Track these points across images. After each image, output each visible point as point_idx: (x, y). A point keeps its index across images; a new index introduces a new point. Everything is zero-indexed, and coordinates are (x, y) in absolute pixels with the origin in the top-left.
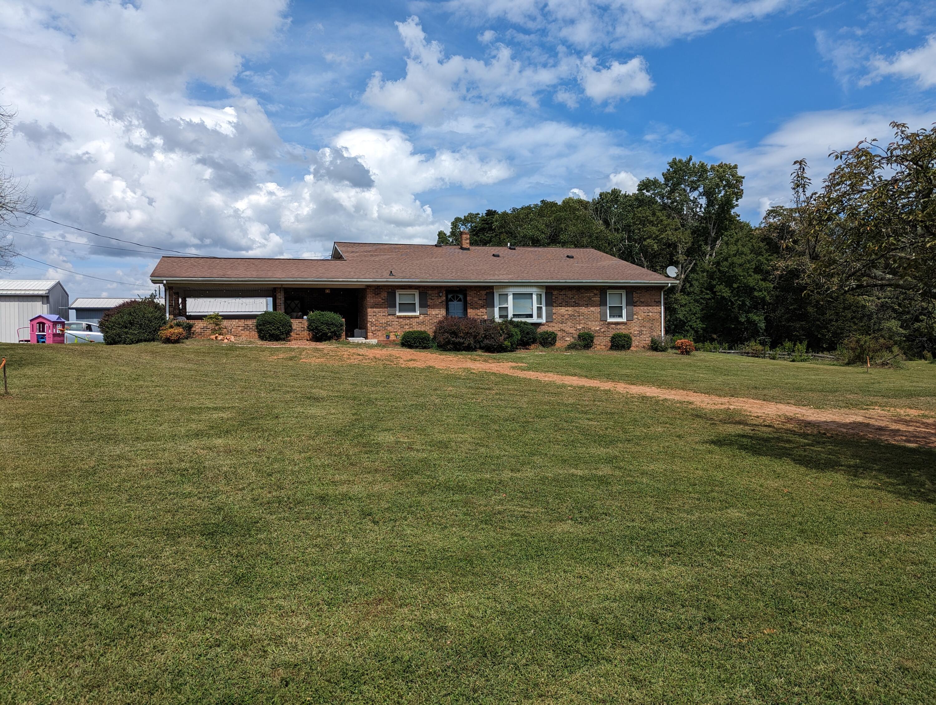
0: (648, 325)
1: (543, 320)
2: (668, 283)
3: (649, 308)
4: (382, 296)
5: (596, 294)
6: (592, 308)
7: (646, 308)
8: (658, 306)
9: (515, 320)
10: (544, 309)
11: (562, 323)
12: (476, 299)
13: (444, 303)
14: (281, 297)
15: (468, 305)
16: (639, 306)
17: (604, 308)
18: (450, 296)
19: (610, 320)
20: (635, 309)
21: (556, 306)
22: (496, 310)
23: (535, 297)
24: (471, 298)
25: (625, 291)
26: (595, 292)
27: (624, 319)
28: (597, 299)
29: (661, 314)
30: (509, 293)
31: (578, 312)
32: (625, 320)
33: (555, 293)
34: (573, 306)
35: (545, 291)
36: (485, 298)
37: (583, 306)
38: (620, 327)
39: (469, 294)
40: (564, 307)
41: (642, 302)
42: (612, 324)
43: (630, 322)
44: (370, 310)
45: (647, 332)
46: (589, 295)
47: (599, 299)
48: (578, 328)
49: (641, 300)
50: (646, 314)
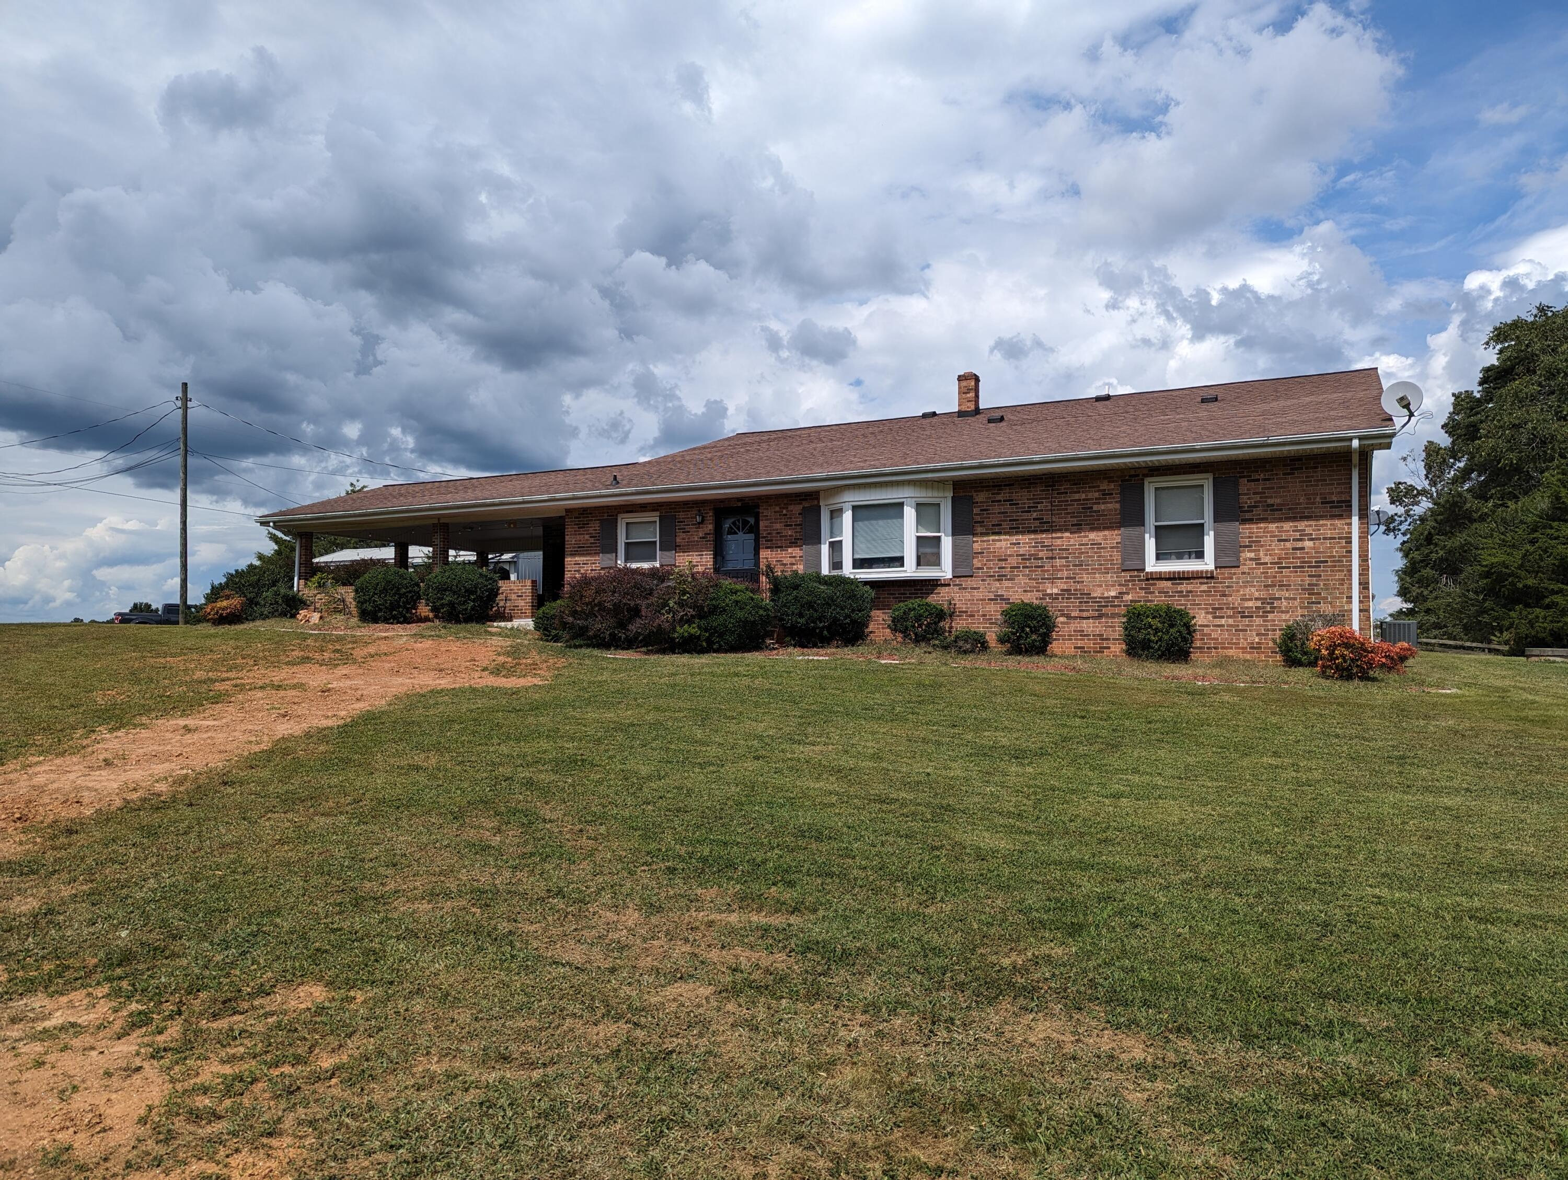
0: (1299, 579)
1: (945, 571)
2: (1351, 439)
3: (1302, 525)
4: (591, 530)
5: (1106, 494)
6: (1093, 535)
7: (1287, 526)
8: (1340, 517)
9: (859, 574)
10: (947, 544)
11: (1001, 578)
12: (778, 526)
13: (710, 537)
14: (439, 539)
15: (762, 541)
16: (1264, 520)
17: (1135, 531)
18: (725, 523)
19: (1152, 565)
20: (1246, 531)
21: (983, 534)
22: (825, 549)
23: (910, 513)
24: (766, 523)
25: (1210, 476)
26: (1104, 486)
27: (1208, 564)
28: (1112, 506)
29: (1349, 541)
30: (845, 506)
31: (1050, 548)
32: (1211, 567)
33: (981, 497)
34: (1035, 532)
35: (949, 495)
36: (799, 521)
37: (1066, 530)
38: (1190, 587)
39: (765, 512)
40: (1005, 534)
41: (1272, 508)
42: (1161, 579)
43: (1227, 571)
44: (569, 559)
45: (1297, 603)
46: (1083, 496)
47: (1118, 506)
48: (1049, 591)
49: (1270, 501)
50: (1288, 545)
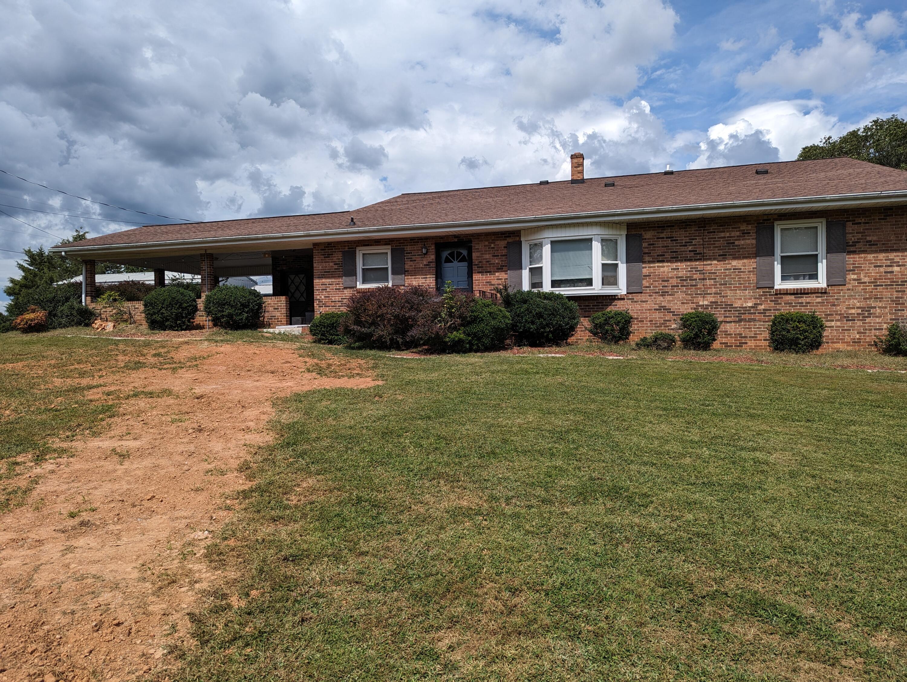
3: (892, 255)
4: (335, 260)
5: (745, 233)
6: (734, 263)
7: (882, 256)
9: (557, 291)
10: (622, 269)
11: (664, 294)
12: (487, 256)
13: (433, 265)
14: (205, 266)
15: (475, 268)
16: (864, 252)
17: (767, 259)
18: (445, 254)
19: (779, 284)
20: (850, 259)
21: (650, 262)
22: (526, 274)
23: (597, 246)
24: (478, 254)
25: (824, 221)
26: (744, 227)
27: (821, 282)
28: (750, 241)
30: (545, 241)
31: (701, 272)
32: (824, 285)
33: (648, 235)
34: (690, 260)
35: (624, 233)
36: (504, 252)
37: (714, 259)
38: (808, 300)
39: (476, 245)
40: (667, 262)
41: (871, 244)
42: (787, 294)
43: (836, 288)
44: (317, 281)
45: (887, 310)
46: (728, 234)
47: (754, 242)
48: (701, 303)
49: (868, 238)
50: (882, 269)
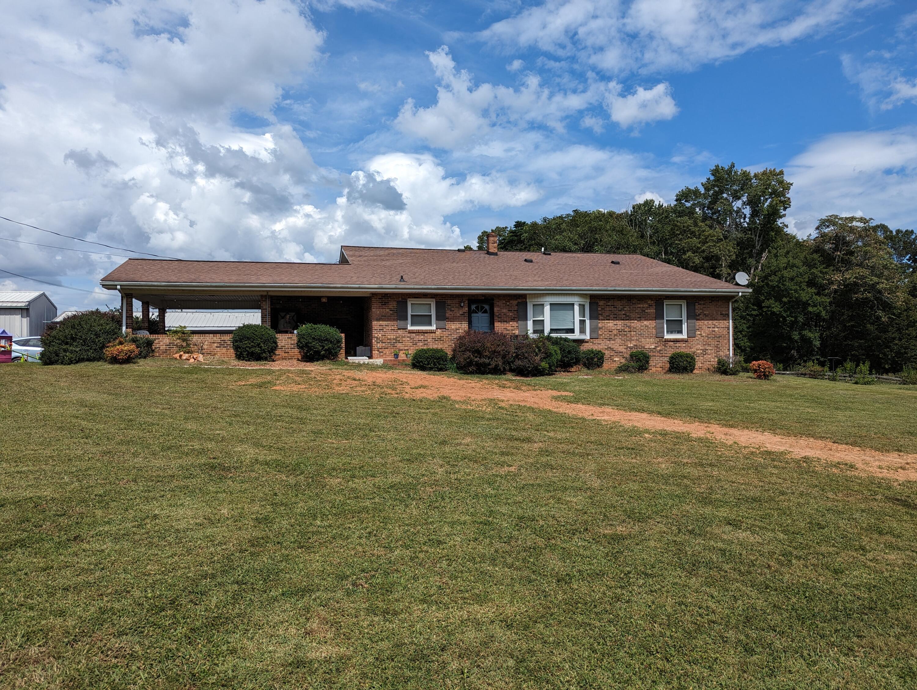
0: (714, 343)
1: (587, 337)
2: (739, 292)
3: (715, 322)
4: (391, 307)
5: (650, 306)
6: (645, 322)
7: (710, 322)
8: (725, 320)
9: (554, 335)
10: (588, 322)
11: (610, 339)
12: (504, 311)
13: (467, 315)
14: (267, 306)
15: (496, 318)
16: (703, 319)
17: (661, 321)
18: (473, 307)
19: (667, 336)
20: (699, 323)
21: (602, 320)
22: (530, 324)
23: (577, 308)
24: (498, 309)
25: (685, 301)
26: (649, 302)
27: (684, 336)
28: (652, 311)
29: (729, 329)
30: (545, 303)
31: (630, 327)
32: (686, 337)
33: (601, 303)
34: (623, 320)
35: (588, 301)
36: (516, 308)
37: (636, 320)
38: (679, 345)
39: (497, 303)
40: (612, 320)
41: (706, 315)
42: (670, 341)
43: (691, 339)
44: (375, 323)
45: (713, 351)
46: (642, 306)
47: (654, 311)
48: (629, 346)
49: (705, 312)
50: (711, 329)
